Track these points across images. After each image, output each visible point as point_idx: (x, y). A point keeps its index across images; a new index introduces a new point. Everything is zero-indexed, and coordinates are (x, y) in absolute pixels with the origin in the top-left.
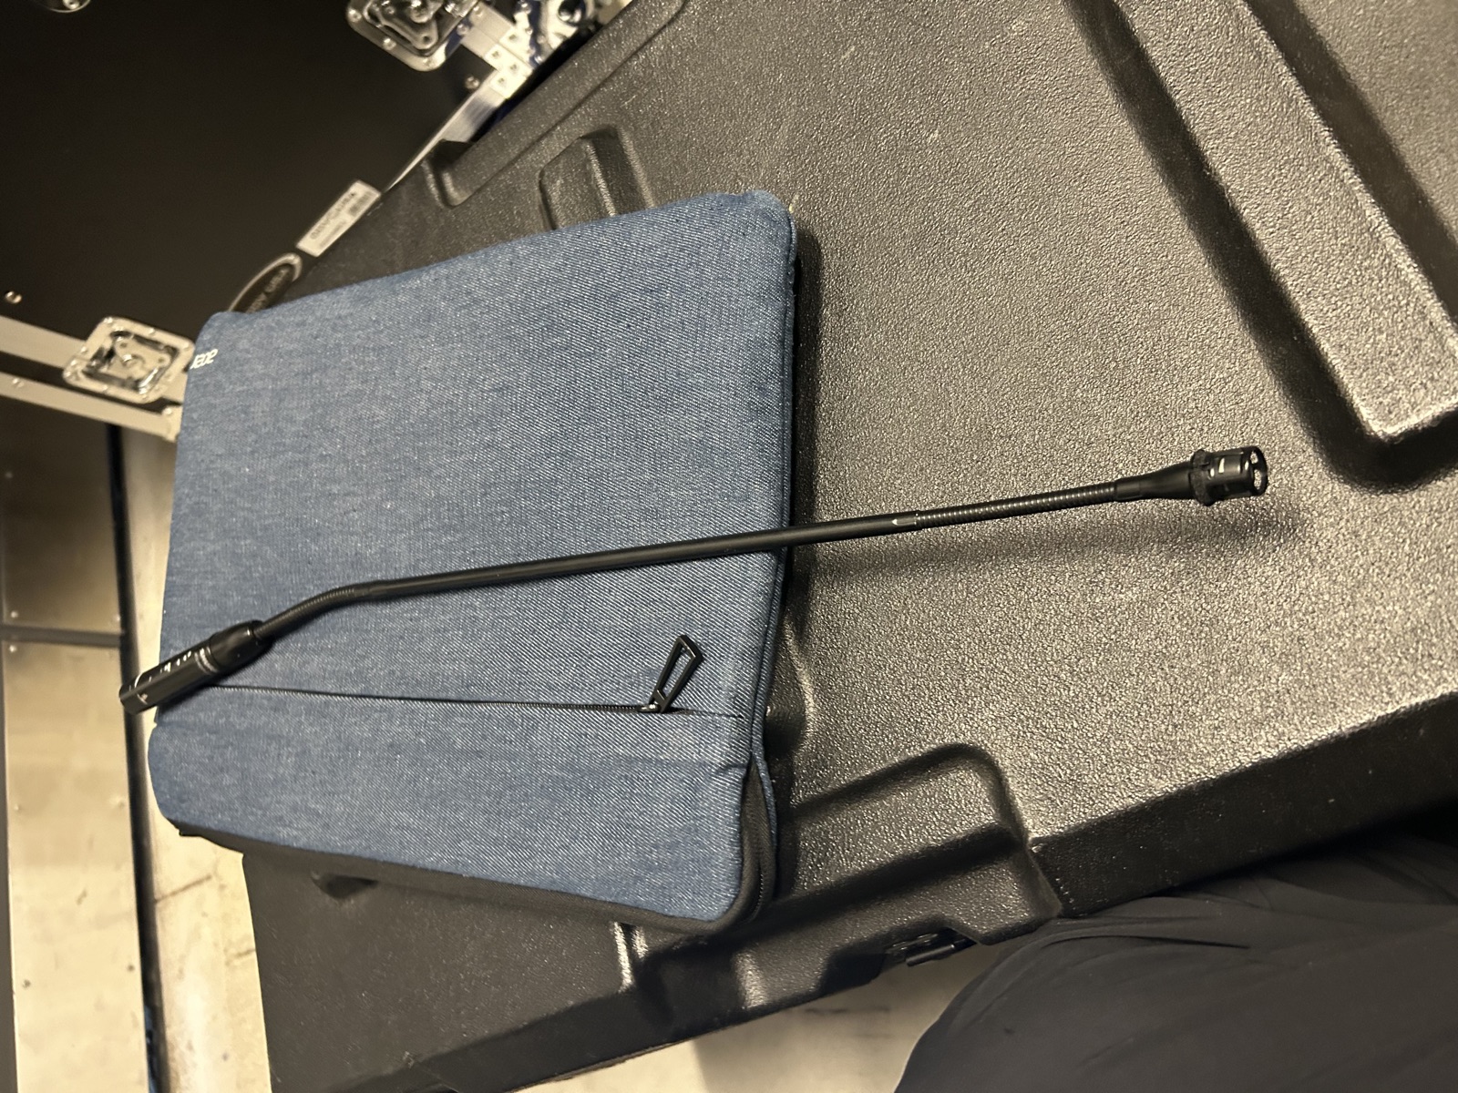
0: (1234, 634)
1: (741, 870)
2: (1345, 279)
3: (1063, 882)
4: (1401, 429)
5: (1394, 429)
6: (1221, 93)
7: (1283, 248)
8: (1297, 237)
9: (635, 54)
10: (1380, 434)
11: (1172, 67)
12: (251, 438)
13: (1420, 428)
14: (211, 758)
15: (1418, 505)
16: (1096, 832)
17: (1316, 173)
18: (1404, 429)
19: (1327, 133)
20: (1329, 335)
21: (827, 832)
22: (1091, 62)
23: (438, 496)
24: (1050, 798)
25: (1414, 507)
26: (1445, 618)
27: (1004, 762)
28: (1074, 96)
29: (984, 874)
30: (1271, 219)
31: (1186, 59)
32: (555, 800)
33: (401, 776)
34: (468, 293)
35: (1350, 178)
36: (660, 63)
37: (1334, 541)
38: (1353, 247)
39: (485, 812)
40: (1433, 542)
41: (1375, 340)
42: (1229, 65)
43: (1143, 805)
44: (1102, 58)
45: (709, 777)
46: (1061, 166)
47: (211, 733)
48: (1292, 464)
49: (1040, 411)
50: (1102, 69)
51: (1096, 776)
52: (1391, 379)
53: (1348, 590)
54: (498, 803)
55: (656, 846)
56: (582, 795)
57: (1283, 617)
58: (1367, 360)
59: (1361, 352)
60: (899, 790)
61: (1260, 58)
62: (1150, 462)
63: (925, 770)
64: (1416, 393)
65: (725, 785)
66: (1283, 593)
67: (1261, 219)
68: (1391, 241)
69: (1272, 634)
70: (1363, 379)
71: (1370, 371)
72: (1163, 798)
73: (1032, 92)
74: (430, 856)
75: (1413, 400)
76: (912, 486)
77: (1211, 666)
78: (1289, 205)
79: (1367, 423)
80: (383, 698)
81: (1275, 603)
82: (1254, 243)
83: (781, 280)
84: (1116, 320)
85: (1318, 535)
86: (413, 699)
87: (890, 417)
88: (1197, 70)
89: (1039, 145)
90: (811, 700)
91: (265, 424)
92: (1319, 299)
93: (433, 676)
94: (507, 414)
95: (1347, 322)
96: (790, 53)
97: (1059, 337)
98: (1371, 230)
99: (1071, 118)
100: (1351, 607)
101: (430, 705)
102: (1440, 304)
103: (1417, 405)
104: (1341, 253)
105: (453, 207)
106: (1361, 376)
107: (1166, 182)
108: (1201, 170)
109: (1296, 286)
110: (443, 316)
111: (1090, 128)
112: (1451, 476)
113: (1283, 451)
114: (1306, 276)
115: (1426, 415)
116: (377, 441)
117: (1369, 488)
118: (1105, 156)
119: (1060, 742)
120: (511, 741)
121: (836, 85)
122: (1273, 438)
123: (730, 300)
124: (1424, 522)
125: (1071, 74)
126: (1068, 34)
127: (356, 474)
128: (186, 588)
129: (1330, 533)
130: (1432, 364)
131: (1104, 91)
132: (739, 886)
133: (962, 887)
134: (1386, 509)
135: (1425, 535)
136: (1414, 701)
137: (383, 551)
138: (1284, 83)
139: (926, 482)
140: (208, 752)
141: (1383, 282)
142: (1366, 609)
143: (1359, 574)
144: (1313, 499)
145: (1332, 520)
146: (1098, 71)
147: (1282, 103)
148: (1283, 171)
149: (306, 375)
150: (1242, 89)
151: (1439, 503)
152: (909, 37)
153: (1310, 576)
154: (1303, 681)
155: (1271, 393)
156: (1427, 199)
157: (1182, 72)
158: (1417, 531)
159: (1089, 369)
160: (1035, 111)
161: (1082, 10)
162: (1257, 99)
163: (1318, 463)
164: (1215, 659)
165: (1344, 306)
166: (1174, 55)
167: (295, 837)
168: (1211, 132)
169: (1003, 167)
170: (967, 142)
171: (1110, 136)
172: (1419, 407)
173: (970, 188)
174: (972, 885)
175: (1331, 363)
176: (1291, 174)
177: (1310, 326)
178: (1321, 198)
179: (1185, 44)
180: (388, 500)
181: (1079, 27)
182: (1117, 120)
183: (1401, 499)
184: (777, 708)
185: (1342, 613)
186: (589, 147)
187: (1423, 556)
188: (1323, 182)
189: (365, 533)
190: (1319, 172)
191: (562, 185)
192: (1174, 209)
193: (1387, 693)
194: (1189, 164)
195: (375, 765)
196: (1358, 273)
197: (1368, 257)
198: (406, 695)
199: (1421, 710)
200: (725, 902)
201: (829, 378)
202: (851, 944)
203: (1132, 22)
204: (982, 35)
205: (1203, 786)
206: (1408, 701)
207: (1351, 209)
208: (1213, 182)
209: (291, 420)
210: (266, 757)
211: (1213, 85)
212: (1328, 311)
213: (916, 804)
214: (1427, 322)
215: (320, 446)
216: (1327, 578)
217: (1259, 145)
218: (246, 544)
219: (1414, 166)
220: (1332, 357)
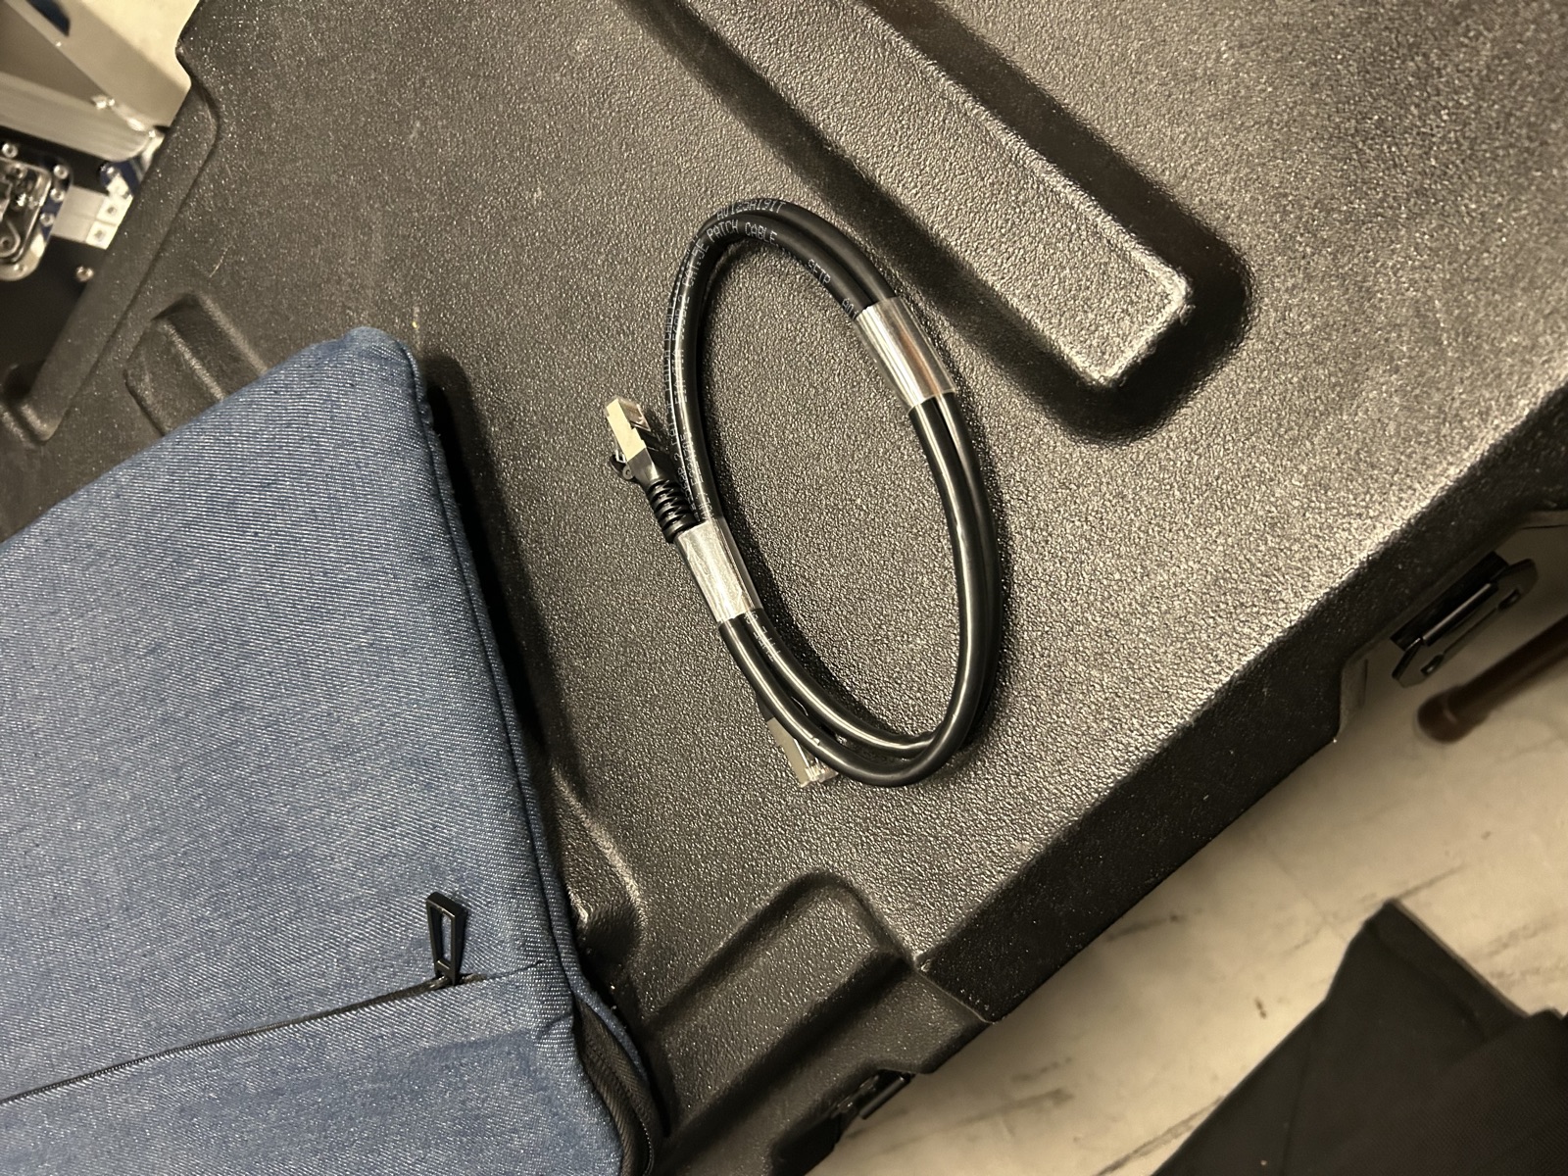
0: (1039, 649)
2: (1007, 221)
3: (969, 992)
4: (1120, 367)
5: (1115, 370)
6: (811, 57)
7: (933, 208)
8: (943, 191)
9: (184, 203)
10: (1102, 380)
11: (751, 43)
13: (1139, 361)
15: (1171, 442)
16: (980, 924)
17: (937, 114)
18: (1124, 367)
19: (932, 68)
20: (1012, 288)
21: (704, 1028)
22: (672, 62)
23: (134, 797)
24: (919, 904)
25: (1168, 446)
26: (1241, 558)
27: (858, 880)
28: (668, 105)
29: (896, 996)
30: (910, 179)
31: (763, 30)
34: (89, 547)
35: (973, 109)
36: (215, 205)
37: (1103, 511)
38: (1003, 183)
40: (1201, 478)
41: (1060, 279)
42: (808, 24)
43: (1017, 876)
44: (681, 54)
46: (681, 187)
48: (1030, 440)
49: (757, 469)
50: (686, 66)
51: (958, 861)
52: (1091, 316)
53: (1135, 560)
55: (515, 1131)
56: (411, 1100)
57: (1082, 613)
58: (1059, 304)
59: (1051, 297)
61: (836, 7)
62: (887, 487)
63: (781, 918)
64: (1121, 323)
66: (1072, 586)
67: (899, 182)
68: (1037, 164)
69: (1077, 636)
70: (1063, 325)
71: (1067, 315)
72: (1034, 862)
73: (622, 114)
75: (1121, 332)
76: (655, 596)
77: (1029, 693)
78: (923, 156)
79: (1085, 372)
81: (1068, 600)
82: (903, 211)
83: (412, 424)
84: (798, 340)
85: (1084, 509)
86: (182, 1049)
87: (605, 525)
88: (778, 39)
89: (650, 171)
90: (632, 882)
92: (989, 251)
93: (192, 1016)
95: (1025, 267)
96: (353, 150)
97: (747, 379)
98: (1013, 159)
99: (673, 130)
100: (1145, 578)
101: (203, 1050)
102: (1110, 218)
103: (1127, 337)
104: (993, 194)
105: (44, 443)
106: (1060, 323)
107: (795, 170)
108: (822, 146)
109: (961, 245)
110: (70, 581)
111: (696, 134)
112: (1192, 399)
113: (1017, 428)
114: (968, 231)
115: (1140, 345)
116: (44, 753)
117: (1116, 440)
118: (723, 160)
119: (907, 835)
120: (305, 1068)
121: (415, 170)
122: (1002, 418)
123: (359, 467)
124: (1183, 459)
125: (656, 82)
126: (635, 38)
127: (28, 801)
129: (1095, 503)
130: (1125, 286)
131: (696, 89)
133: (879, 1019)
134: (1141, 457)
135: (1190, 473)
136: (1245, 660)
137: (87, 882)
138: (869, 26)
139: (668, 586)
141: (1045, 212)
142: (1161, 576)
143: (1139, 538)
144: (1065, 472)
145: (1092, 488)
146: (683, 70)
147: (876, 49)
148: (903, 122)
150: (830, 46)
151: (1191, 433)
152: (472, 92)
153: (1092, 558)
154: (1127, 678)
155: (982, 369)
156: (1060, 105)
157: (764, 46)
158: (1180, 471)
159: (789, 404)
160: (633, 133)
161: (641, 8)
162: (849, 51)
163: (1056, 430)
164: (1031, 684)
165: (1016, 251)
166: (748, 30)
168: (816, 102)
169: (622, 207)
170: (574, 190)
171: (721, 137)
172: (1129, 338)
173: (597, 242)
174: (889, 1014)
175: (1025, 318)
176: (912, 122)
177: (990, 283)
178: (952, 140)
179: (755, 14)
180: (76, 820)
181: (646, 28)
182: (721, 117)
183: (1152, 442)
184: (596, 909)
185: (1138, 588)
186: (166, 327)
187: (1195, 497)
188: (947, 121)
189: (59, 869)
190: (940, 113)
191: (152, 380)
192: (813, 198)
193: (1215, 662)
194: (809, 144)
196: (1018, 210)
197: (1021, 190)
199: (1256, 667)
201: (525, 503)
202: (788, 1128)
203: (692, 6)
204: (549, 67)
205: (1070, 832)
206: (1238, 663)
207: (986, 143)
208: (838, 156)
211: (800, 50)
212: (1002, 262)
213: (786, 959)
214: (1105, 241)
216: (1110, 555)
217: (869, 102)
219: (1033, 73)
220: (1024, 312)
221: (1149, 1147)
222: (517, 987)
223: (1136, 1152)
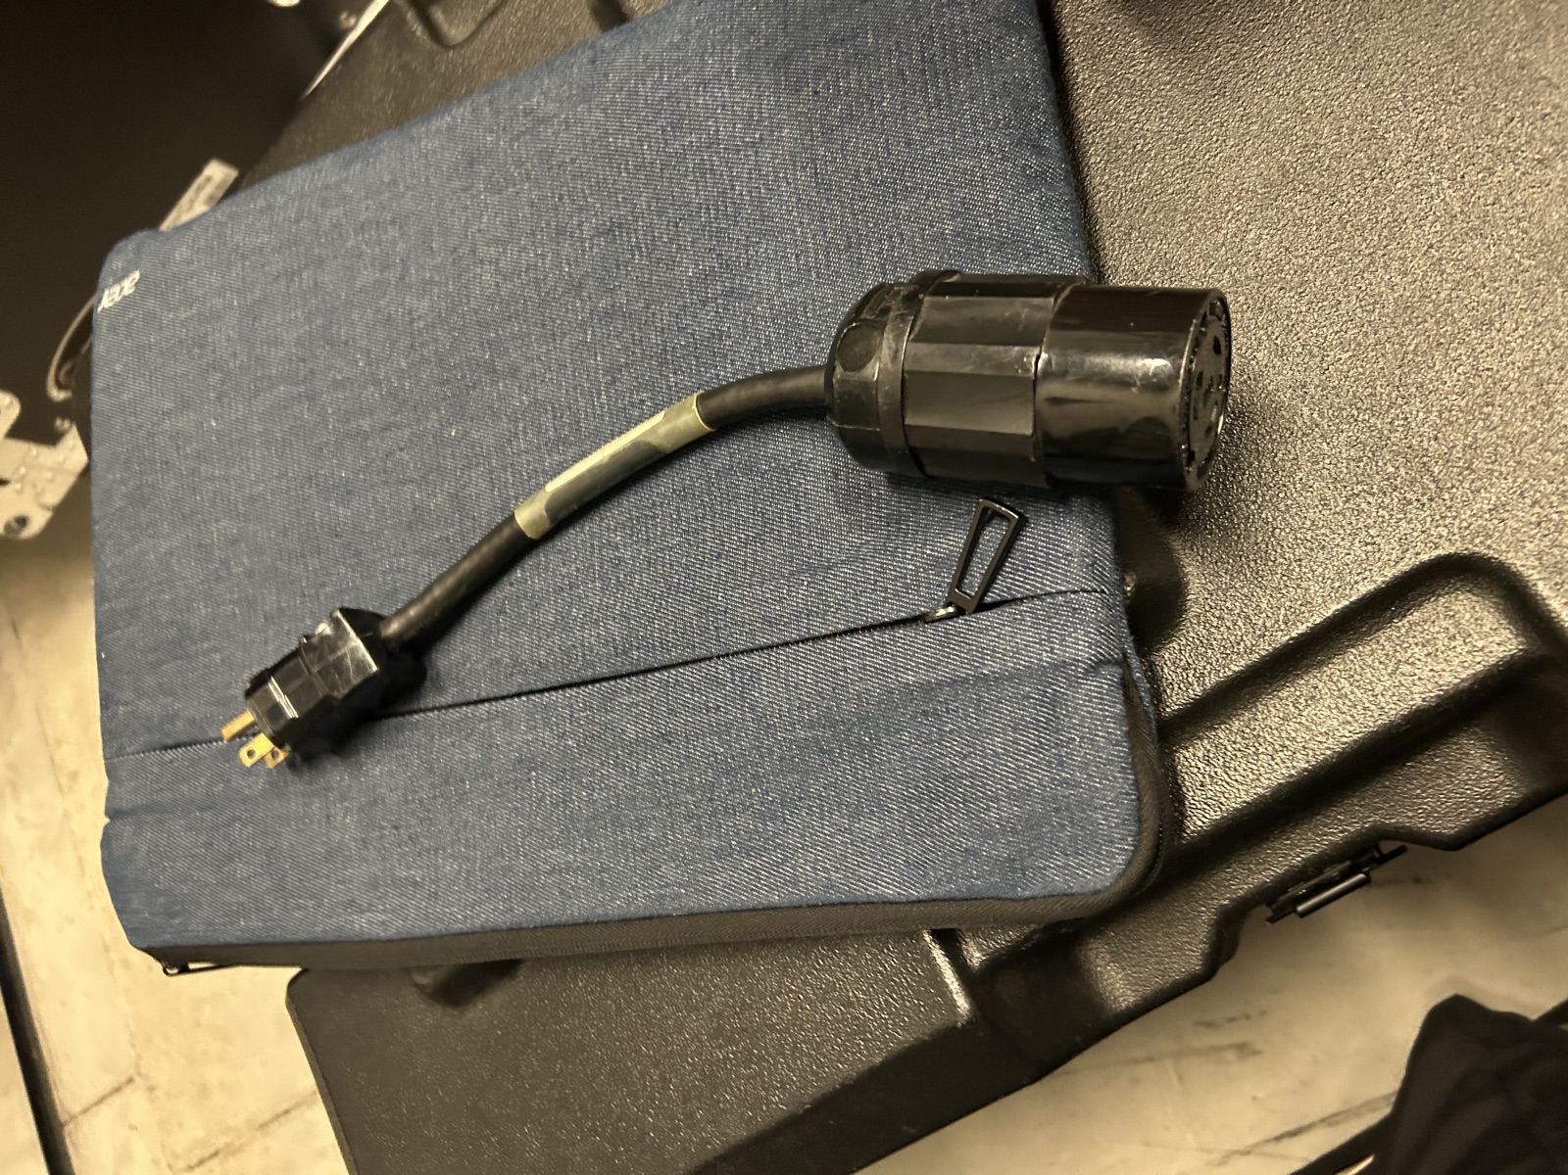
1: (1139, 810)
12: (215, 378)
14: (209, 845)
23: (534, 402)
27: (1522, 562)
32: (807, 772)
33: (542, 799)
39: (689, 817)
45: (1073, 683)
47: (201, 810)
54: (711, 800)
55: (997, 800)
60: (1347, 647)
65: (1101, 687)
74: (612, 899)
80: (489, 700)
86: (541, 691)
91: (235, 355)
93: (567, 652)
94: (627, 263)
101: (573, 692)
105: (452, 47)
116: (422, 345)
120: (718, 708)
127: (395, 397)
128: (133, 612)
132: (1139, 833)
140: (203, 838)
149: (291, 275)
167: (383, 923)
180: (450, 424)
189: (423, 477)
195: (497, 796)
198: (525, 689)
200: (1120, 859)
209: (275, 342)
210: (305, 824)
215: (331, 367)
218: (222, 527)
221: (1342, 1116)
222: (1075, 609)
223: (1323, 1120)
